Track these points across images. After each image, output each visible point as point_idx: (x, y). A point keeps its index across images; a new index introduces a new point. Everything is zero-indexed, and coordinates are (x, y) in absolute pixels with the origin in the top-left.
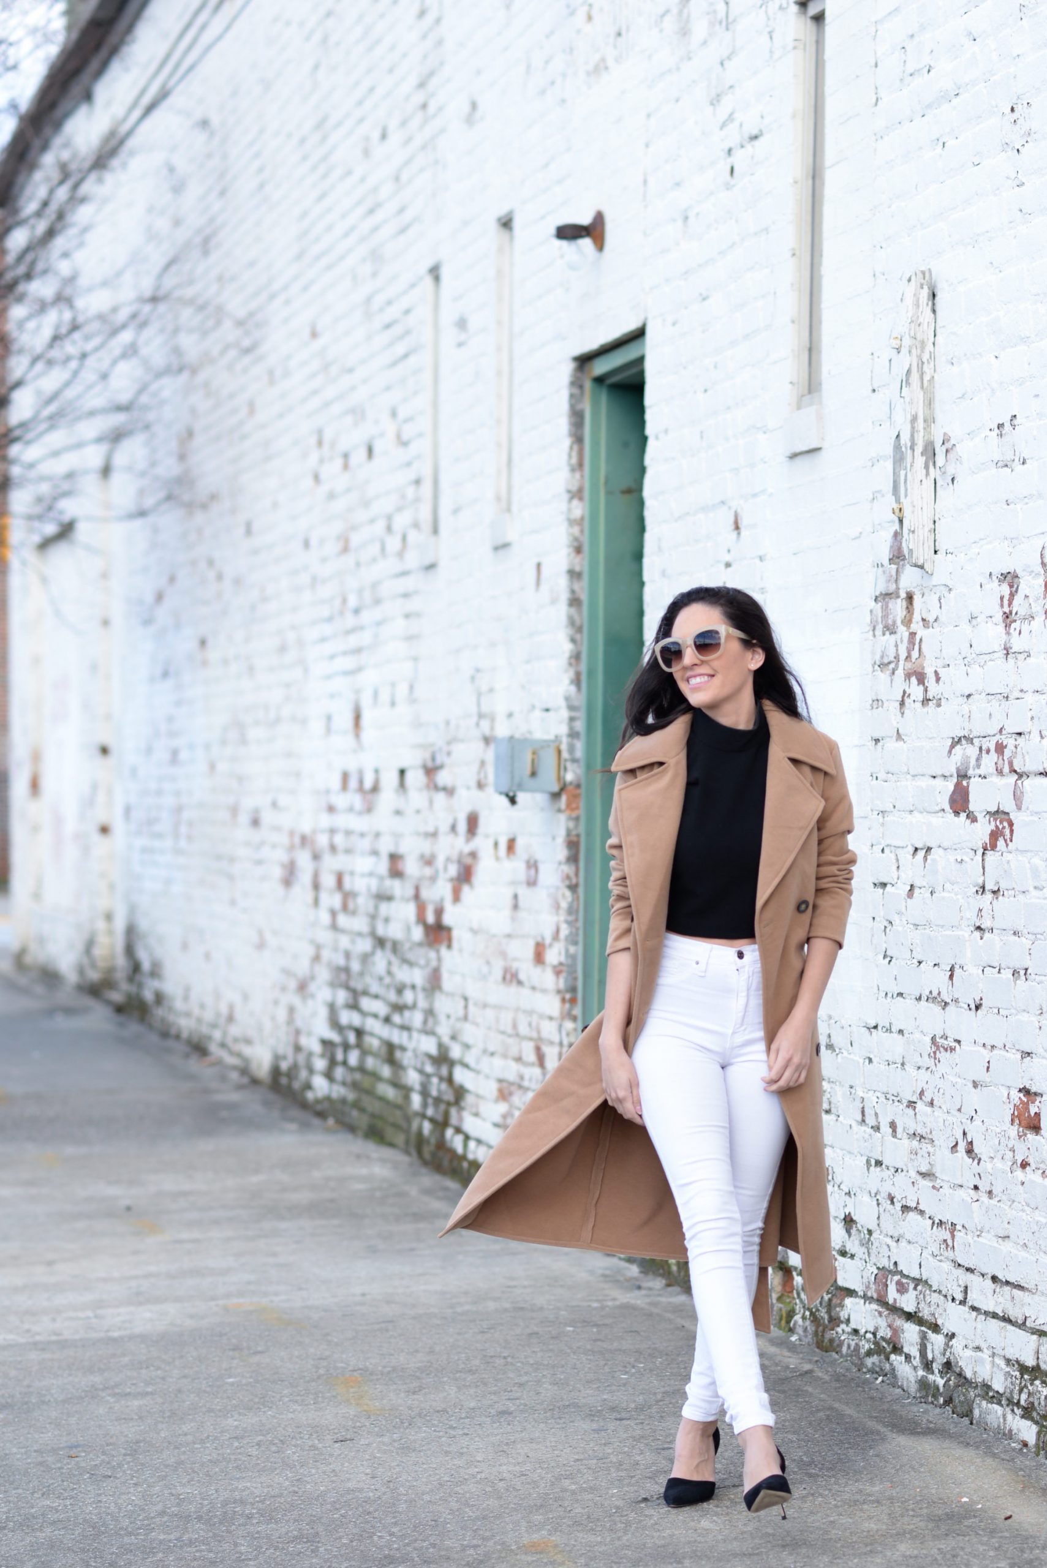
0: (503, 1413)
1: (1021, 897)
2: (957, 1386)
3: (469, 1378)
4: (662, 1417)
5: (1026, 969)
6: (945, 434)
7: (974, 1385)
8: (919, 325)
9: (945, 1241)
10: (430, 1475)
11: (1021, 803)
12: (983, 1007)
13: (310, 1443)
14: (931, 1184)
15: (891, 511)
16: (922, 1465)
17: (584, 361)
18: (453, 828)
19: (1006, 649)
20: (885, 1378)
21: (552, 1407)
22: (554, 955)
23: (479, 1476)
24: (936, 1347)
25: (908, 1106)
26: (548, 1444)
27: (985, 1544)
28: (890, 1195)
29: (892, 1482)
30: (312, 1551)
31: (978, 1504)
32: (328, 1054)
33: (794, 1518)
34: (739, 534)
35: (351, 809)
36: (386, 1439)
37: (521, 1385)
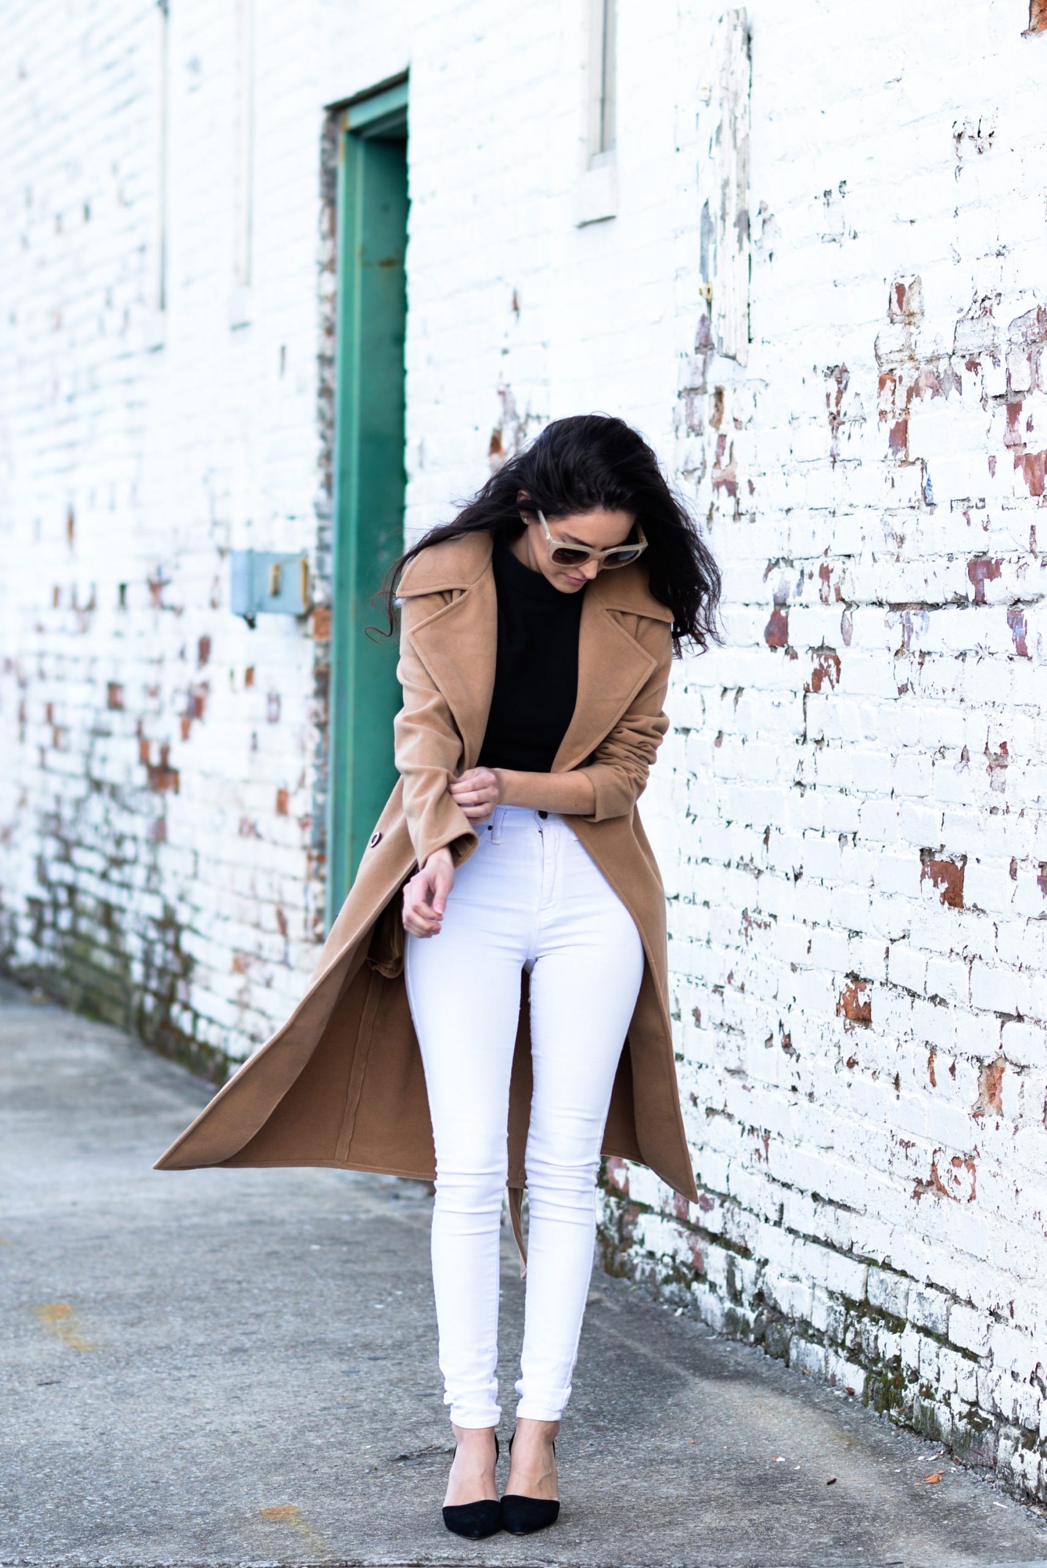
0: (236, 1350)
1: (848, 748)
2: (770, 1321)
3: (198, 1307)
4: (423, 1356)
5: (855, 834)
6: (762, 202)
7: (790, 1321)
8: (732, 73)
9: (757, 1150)
10: (151, 1427)
11: (850, 637)
12: (803, 877)
13: (10, 1386)
14: (741, 1084)
15: (698, 292)
16: (729, 1417)
17: (337, 110)
18: (182, 654)
19: (833, 456)
20: (686, 1310)
21: (293, 1344)
22: (301, 804)
23: (208, 1428)
24: (746, 1275)
25: (714, 991)
26: (290, 1388)
27: (805, 1515)
28: (692, 1095)
29: (694, 1437)
30: (11, 1519)
31: (797, 1464)
32: (37, 913)
33: (579, 1481)
34: (518, 315)
35: (63, 630)
36: (99, 1382)
37: (258, 1316)
